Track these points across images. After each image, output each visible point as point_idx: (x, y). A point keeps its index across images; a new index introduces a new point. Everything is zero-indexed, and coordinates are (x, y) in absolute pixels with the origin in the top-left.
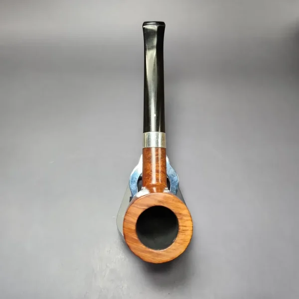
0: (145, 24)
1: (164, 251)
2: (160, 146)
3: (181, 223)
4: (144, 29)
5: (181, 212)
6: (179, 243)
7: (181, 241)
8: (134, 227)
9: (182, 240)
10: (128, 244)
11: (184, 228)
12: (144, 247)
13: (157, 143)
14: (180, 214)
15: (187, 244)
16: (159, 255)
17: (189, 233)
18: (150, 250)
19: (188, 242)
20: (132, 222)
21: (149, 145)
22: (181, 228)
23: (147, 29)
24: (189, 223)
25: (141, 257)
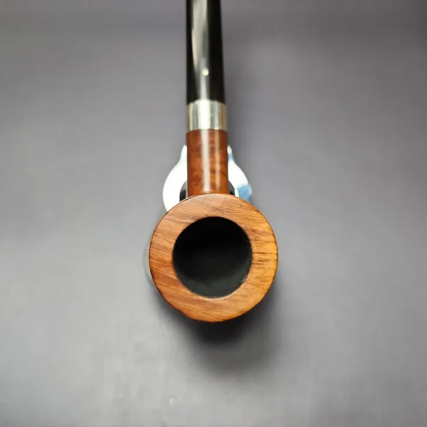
1: (225, 300)
2: (217, 127)
3: (255, 248)
5: (255, 228)
6: (252, 284)
7: (258, 281)
8: (168, 257)
9: (257, 278)
10: (159, 287)
11: (262, 257)
12: (189, 292)
14: (254, 231)
15: (267, 285)
16: (216, 306)
17: (272, 265)
18: (201, 298)
19: (270, 282)
20: (165, 248)
21: (197, 125)
22: (256, 257)
24: (271, 248)
25: (185, 312)
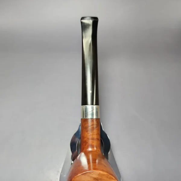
0: (83, 18)
2: (95, 117)
4: (82, 22)
13: (93, 115)
21: (86, 116)
23: (84, 23)
